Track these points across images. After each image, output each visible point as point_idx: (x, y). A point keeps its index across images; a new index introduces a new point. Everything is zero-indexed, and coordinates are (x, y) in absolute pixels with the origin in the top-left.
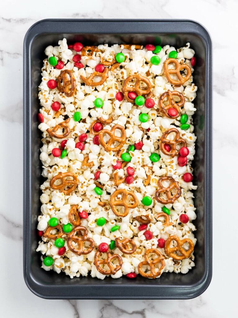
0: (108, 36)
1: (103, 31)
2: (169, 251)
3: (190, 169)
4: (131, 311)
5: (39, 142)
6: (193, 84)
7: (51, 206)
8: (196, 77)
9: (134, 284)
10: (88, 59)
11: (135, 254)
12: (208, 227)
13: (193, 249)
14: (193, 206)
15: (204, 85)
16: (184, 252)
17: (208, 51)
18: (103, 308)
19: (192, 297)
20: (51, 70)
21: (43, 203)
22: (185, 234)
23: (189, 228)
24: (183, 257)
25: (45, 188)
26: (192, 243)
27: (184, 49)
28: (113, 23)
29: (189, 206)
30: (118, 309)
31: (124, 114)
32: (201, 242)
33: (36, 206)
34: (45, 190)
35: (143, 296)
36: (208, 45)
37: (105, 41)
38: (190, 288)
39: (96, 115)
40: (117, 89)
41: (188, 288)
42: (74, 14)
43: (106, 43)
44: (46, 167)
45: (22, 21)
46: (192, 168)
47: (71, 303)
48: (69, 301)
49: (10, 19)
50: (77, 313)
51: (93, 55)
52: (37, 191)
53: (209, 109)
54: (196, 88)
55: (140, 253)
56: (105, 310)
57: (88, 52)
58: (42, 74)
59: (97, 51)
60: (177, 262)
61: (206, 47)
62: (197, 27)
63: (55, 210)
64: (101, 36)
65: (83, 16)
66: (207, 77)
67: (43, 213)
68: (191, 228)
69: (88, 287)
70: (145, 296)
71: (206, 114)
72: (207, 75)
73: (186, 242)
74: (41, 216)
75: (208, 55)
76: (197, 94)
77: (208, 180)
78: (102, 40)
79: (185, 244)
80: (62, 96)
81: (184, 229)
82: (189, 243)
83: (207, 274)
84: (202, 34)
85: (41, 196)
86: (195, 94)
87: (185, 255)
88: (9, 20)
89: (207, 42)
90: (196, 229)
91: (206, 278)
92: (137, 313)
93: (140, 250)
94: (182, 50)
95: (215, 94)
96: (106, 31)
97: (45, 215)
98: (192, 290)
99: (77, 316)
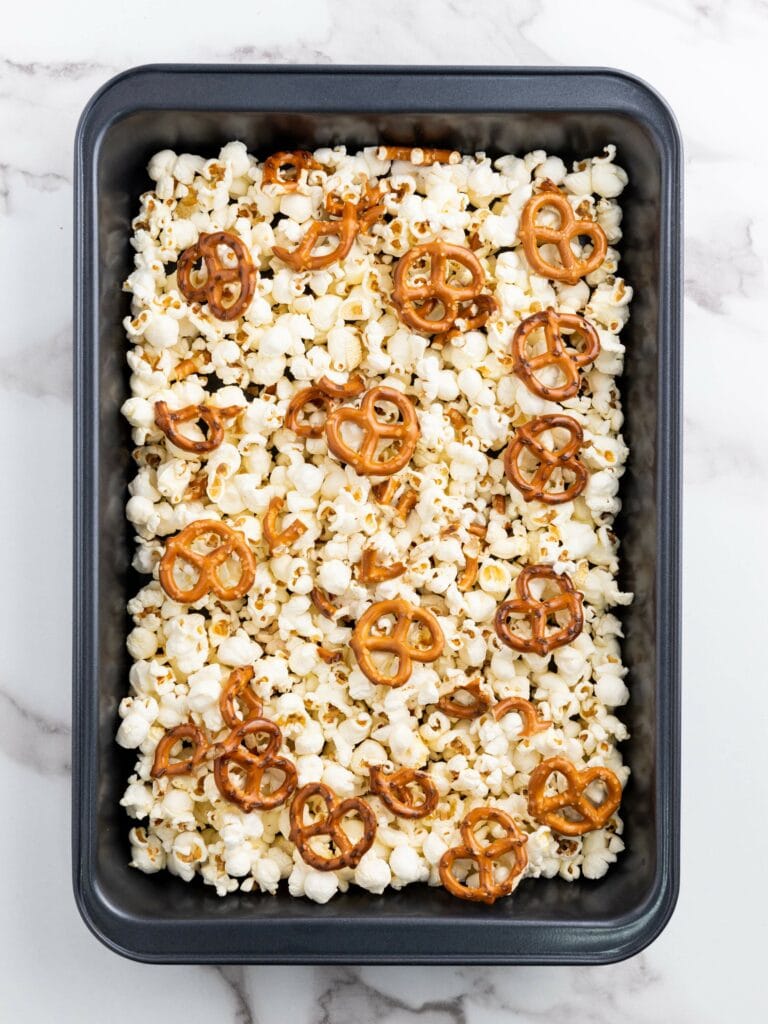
0: (346, 120)
1: (330, 103)
2: (541, 807)
3: (611, 539)
4: (418, 1003)
5: (125, 461)
6: (619, 280)
7: (164, 667)
8: (630, 254)
9: (427, 917)
10: (283, 194)
11: (430, 818)
12: (666, 732)
13: (617, 800)
14: (620, 661)
15: (655, 280)
16: (589, 810)
17: (667, 169)
18: (329, 992)
19: (615, 959)
20: (161, 226)
21: (135, 657)
22: (594, 751)
23: (607, 732)
24: (587, 826)
25: (142, 610)
26: (616, 782)
27: (593, 165)
28: (362, 77)
29: (607, 660)
30: (375, 995)
31: (398, 370)
32: (643, 779)
33: (113, 666)
34: (143, 615)
35: (457, 953)
36: (669, 149)
37: (336, 136)
38: (609, 930)
39: (307, 372)
40: (377, 290)
41: (601, 930)
42: (238, 51)
43: (341, 144)
44: (148, 541)
45: (71, 71)
46: (616, 538)
47: (225, 978)
48: (219, 969)
49: (32, 65)
50: (245, 1010)
51: (300, 181)
52: (118, 619)
53: (672, 355)
54: (629, 291)
55: (449, 816)
56: (334, 1000)
57: (284, 172)
58: (132, 240)
59: (313, 168)
60: (567, 845)
61: (663, 156)
62: (635, 91)
63: (174, 679)
64: (324, 120)
65: (267, 55)
66: (666, 252)
67: (137, 690)
68: (612, 732)
69: (282, 927)
70: (462, 953)
71: (660, 370)
72: (666, 247)
73: (598, 777)
74: (130, 699)
75: (667, 183)
76: (631, 311)
77: (667, 584)
78: (325, 132)
79: (592, 784)
80: (199, 314)
81: (590, 736)
82: (607, 781)
83: (665, 884)
84: (648, 116)
85: (130, 636)
86: (625, 313)
87: (593, 819)
88: (27, 67)
89: (666, 142)
90: (629, 736)
91: (661, 898)
92: (438, 1007)
93: (446, 808)
94: (588, 165)
95: (689, 307)
96: (340, 103)
97: (142, 695)
98: (615, 936)
99: (244, 1018)
